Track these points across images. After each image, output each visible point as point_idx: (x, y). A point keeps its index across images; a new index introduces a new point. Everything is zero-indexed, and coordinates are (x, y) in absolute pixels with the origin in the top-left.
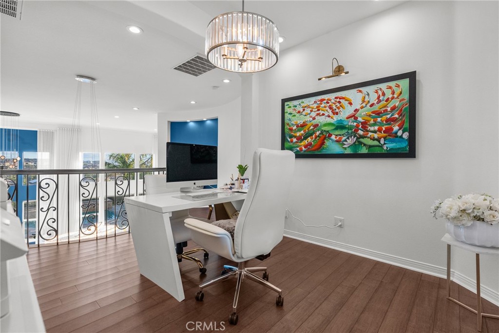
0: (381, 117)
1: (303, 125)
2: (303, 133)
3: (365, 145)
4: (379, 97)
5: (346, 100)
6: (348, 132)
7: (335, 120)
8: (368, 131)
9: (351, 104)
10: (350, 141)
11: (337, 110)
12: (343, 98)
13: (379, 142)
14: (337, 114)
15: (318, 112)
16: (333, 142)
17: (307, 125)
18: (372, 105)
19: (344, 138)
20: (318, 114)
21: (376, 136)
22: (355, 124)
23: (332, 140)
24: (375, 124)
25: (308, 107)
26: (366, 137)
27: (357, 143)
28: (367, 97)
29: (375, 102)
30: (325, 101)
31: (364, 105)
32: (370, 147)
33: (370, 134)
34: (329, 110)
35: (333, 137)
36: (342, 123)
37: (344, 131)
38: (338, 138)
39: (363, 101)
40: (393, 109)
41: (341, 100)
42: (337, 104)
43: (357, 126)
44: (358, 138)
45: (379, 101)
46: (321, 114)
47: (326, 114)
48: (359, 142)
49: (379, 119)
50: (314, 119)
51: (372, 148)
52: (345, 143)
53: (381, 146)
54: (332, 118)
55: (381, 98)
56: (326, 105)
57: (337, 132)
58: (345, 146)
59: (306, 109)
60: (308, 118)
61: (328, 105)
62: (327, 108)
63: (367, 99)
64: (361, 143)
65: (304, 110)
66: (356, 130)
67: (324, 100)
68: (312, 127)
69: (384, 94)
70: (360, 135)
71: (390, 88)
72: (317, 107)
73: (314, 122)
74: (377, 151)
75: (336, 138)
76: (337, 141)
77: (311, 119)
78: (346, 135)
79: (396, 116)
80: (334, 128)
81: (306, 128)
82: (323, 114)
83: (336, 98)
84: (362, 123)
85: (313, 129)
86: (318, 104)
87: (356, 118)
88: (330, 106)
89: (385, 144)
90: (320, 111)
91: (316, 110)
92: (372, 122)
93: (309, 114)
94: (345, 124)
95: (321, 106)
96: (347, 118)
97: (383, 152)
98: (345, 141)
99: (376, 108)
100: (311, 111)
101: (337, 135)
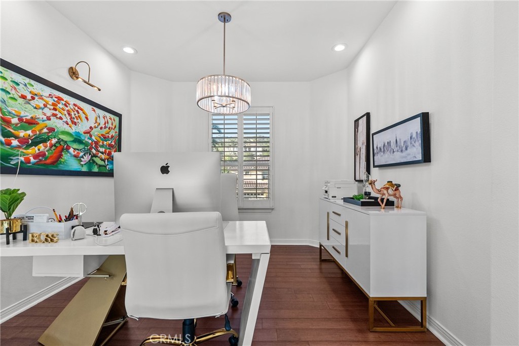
0: (106, 141)
1: (32, 122)
2: (31, 134)
3: (97, 164)
4: (105, 124)
5: (83, 113)
6: (84, 148)
7: (74, 131)
8: (98, 151)
9: (87, 118)
10: (87, 158)
11: (75, 120)
12: (82, 110)
13: (105, 162)
14: (75, 123)
15: (55, 112)
16: (71, 156)
17: (38, 124)
18: (101, 128)
19: (81, 154)
20: (54, 115)
21: (103, 157)
22: (90, 141)
23: (70, 153)
24: (102, 146)
25: (41, 97)
26: (97, 157)
27: (91, 161)
28: (98, 118)
29: (103, 126)
30: (64, 103)
31: (96, 125)
32: (100, 166)
33: (100, 154)
34: (67, 115)
35: (71, 150)
36: (80, 137)
37: (81, 147)
38: (76, 153)
39: (96, 122)
40: (112, 137)
41: (79, 110)
42: (76, 113)
43: (91, 144)
44: (92, 157)
45: (105, 127)
46: (58, 116)
47: (65, 120)
48: (93, 160)
49: (105, 143)
50: (49, 119)
51: (101, 167)
52: (82, 159)
53: (105, 166)
54: (70, 127)
55: (106, 125)
56: (64, 107)
57: (76, 146)
58: (82, 163)
59: (36, 98)
60: (39, 114)
61: (67, 109)
62: (66, 112)
63: (98, 121)
64: (94, 162)
65: (33, 98)
66: (91, 148)
67: (63, 100)
68: (45, 130)
69: (108, 123)
70: (93, 154)
71: (111, 119)
72: (53, 104)
73: (50, 124)
74: (103, 170)
75: (74, 152)
76: (75, 156)
77: (45, 118)
78: (84, 151)
79: (113, 143)
80: (72, 139)
81: (37, 128)
82: (61, 118)
83: (74, 105)
84: (95, 142)
85: (48, 133)
86: (54, 101)
87: (91, 136)
88: (68, 111)
89: (108, 165)
90: (57, 112)
91: (52, 107)
92: (101, 144)
93: (43, 109)
94: (83, 138)
95: (59, 105)
96: (85, 133)
97: (107, 171)
98: (82, 157)
99: (104, 131)
100: (45, 106)
101: (75, 149)
